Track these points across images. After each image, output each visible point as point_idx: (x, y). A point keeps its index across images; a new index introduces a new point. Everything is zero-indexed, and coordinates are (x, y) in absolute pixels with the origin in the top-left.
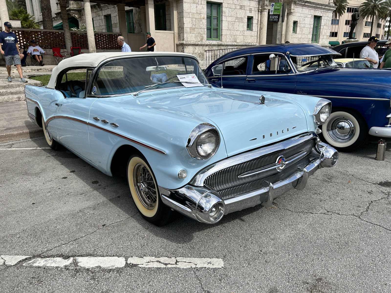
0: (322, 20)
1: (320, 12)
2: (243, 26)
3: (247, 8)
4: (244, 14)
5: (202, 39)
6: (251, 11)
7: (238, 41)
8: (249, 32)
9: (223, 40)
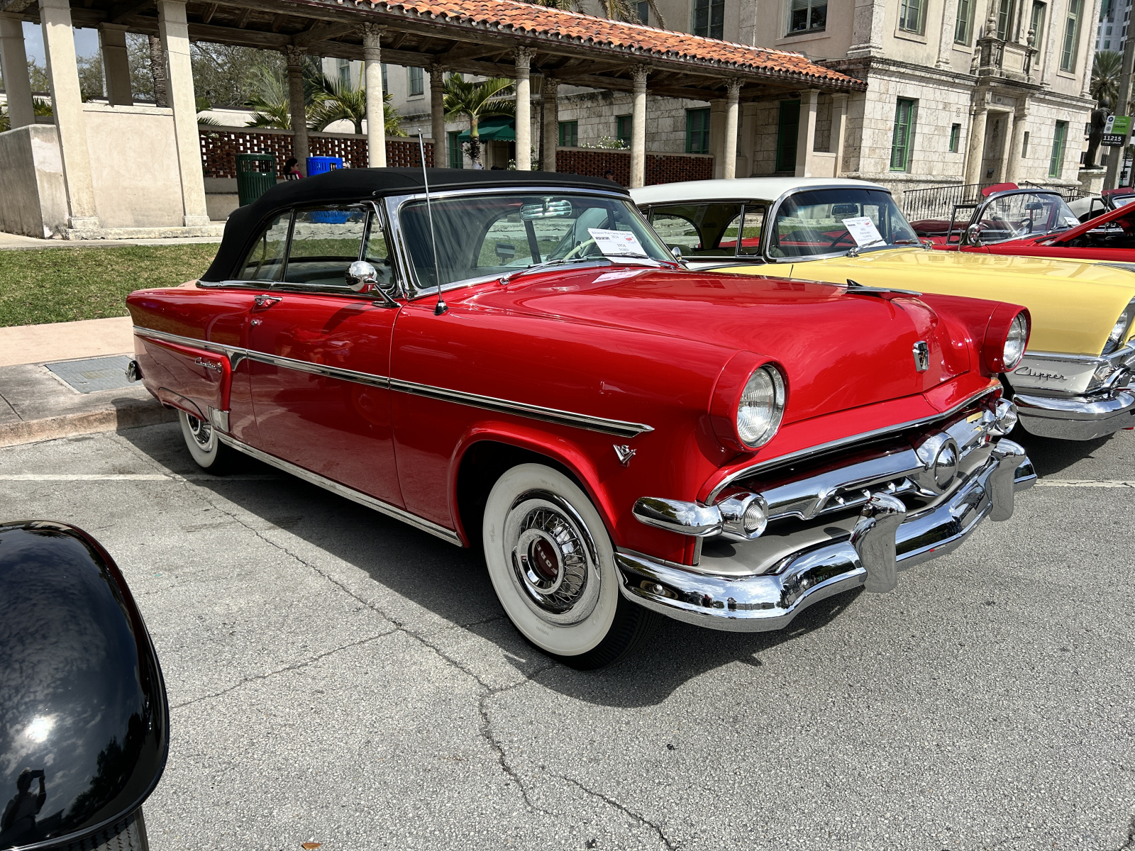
0: (1070, 130)
1: (1066, 112)
2: (945, 142)
3: (954, 108)
4: (948, 119)
5: (883, 169)
6: (958, 112)
7: (934, 173)
8: (951, 156)
9: (913, 171)
